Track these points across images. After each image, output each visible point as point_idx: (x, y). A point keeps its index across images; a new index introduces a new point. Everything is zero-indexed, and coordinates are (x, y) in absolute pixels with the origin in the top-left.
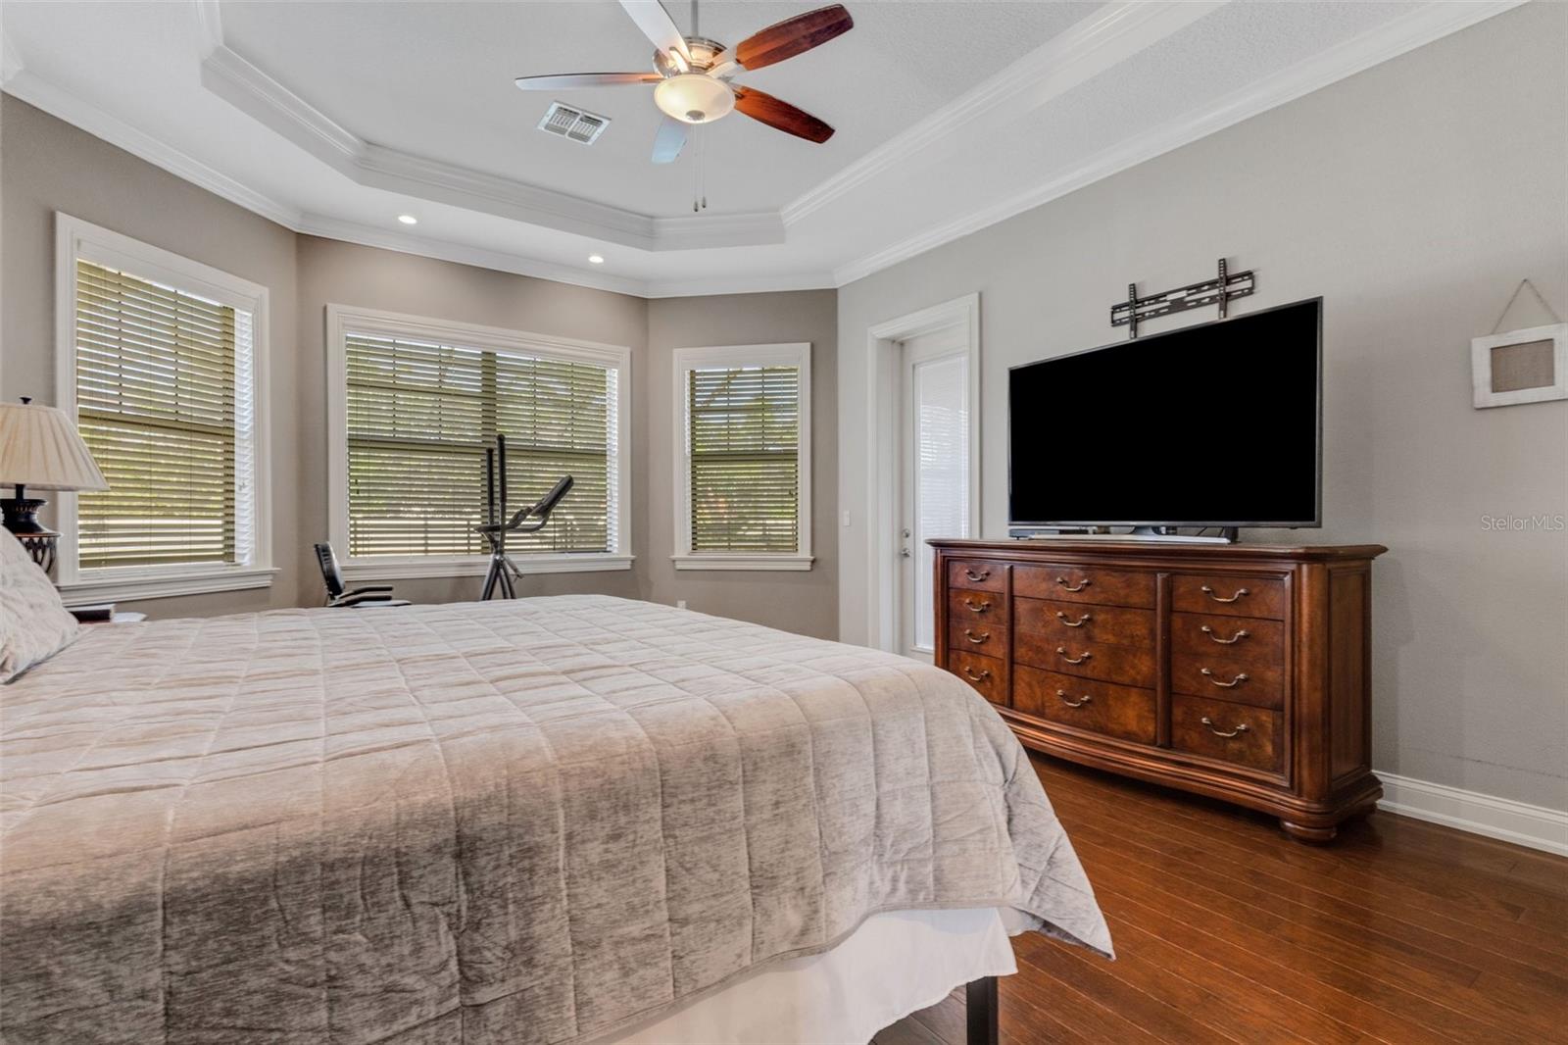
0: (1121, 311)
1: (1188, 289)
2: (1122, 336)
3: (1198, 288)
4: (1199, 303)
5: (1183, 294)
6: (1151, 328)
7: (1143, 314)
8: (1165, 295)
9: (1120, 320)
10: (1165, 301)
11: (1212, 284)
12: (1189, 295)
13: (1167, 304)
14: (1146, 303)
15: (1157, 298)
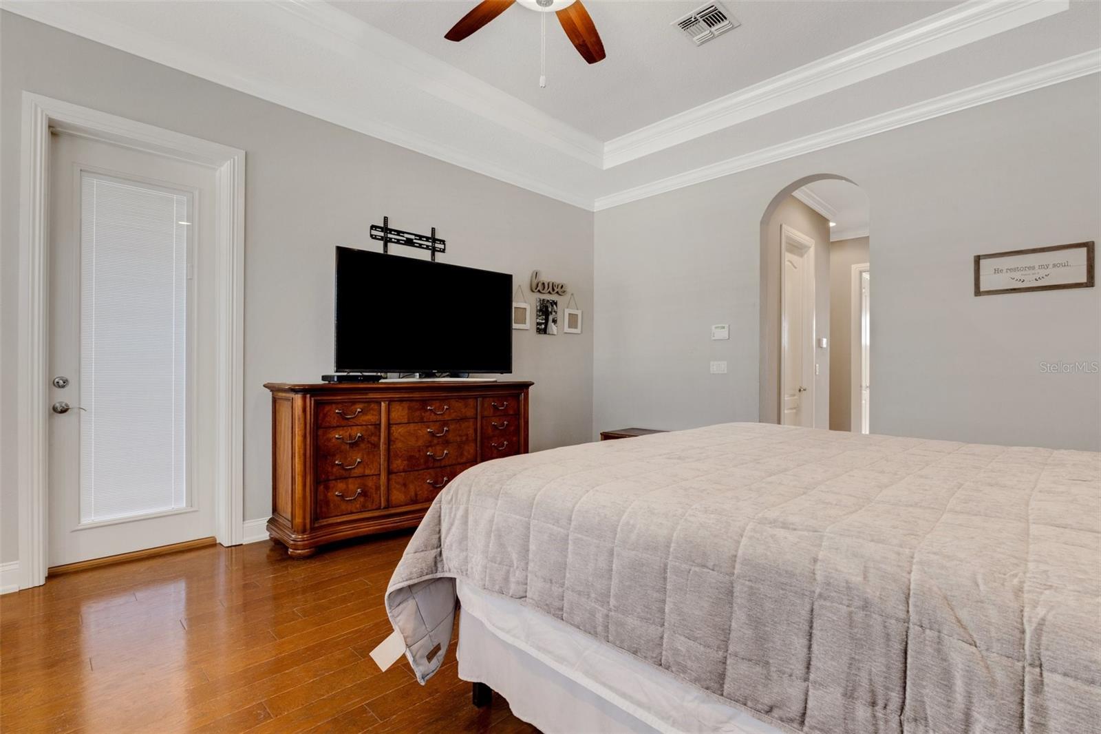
0: (375, 230)
1: (416, 235)
2: (377, 247)
3: (421, 237)
4: (420, 246)
5: (413, 237)
6: (396, 250)
7: (391, 239)
8: (404, 233)
9: (376, 236)
10: (403, 236)
11: (428, 239)
12: (416, 239)
13: (405, 239)
14: (393, 232)
15: (399, 233)
